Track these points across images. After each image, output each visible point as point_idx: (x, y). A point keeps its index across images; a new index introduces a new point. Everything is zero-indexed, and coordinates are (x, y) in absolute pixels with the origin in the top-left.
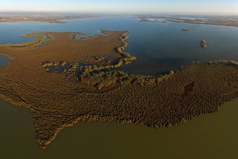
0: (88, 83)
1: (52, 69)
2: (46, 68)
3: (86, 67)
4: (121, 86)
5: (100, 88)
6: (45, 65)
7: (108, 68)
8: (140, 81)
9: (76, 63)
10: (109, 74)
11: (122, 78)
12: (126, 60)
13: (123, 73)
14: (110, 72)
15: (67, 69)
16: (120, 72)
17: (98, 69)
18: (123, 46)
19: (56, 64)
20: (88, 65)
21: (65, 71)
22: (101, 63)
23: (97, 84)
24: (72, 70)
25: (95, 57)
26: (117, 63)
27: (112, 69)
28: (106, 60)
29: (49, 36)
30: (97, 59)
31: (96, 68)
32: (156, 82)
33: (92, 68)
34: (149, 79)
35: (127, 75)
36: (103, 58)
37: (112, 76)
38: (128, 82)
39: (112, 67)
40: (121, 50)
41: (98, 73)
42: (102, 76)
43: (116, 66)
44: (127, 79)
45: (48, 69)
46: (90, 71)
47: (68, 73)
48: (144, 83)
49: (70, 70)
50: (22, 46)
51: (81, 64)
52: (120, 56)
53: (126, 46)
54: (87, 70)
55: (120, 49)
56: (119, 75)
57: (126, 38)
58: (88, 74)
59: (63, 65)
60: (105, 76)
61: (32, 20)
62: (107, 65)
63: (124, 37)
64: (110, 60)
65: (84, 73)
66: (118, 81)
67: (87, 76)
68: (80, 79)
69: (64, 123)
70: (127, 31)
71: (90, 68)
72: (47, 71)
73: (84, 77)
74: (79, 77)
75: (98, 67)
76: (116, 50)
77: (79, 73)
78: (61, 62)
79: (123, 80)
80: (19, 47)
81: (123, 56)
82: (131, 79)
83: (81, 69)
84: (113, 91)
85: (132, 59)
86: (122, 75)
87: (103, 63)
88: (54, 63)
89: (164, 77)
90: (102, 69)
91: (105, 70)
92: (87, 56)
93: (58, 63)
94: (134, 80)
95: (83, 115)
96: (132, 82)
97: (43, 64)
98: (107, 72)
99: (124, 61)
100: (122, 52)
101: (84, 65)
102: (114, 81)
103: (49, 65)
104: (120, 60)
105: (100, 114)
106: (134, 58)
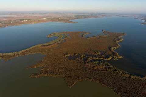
0: (89, 65)
1: (70, 58)
2: (67, 57)
3: (89, 57)
4: (107, 70)
5: (95, 69)
6: (66, 56)
7: (101, 60)
8: (119, 72)
9: (83, 54)
10: (101, 63)
11: (108, 67)
12: (115, 57)
13: (110, 64)
14: (102, 62)
15: (79, 57)
16: (108, 64)
17: (96, 59)
18: (116, 46)
19: (72, 55)
20: (90, 56)
21: (77, 58)
22: (98, 55)
23: (94, 67)
24: (81, 58)
25: (95, 52)
26: (108, 58)
27: (104, 61)
28: (102, 55)
29: (66, 35)
30: (96, 53)
31: (94, 58)
32: (130, 77)
33: (92, 58)
34: (126, 73)
35: (112, 67)
36: (100, 53)
37: (103, 64)
38: (111, 70)
39: (104, 59)
40: (114, 50)
41: (95, 61)
42: (97, 63)
43: (107, 59)
44: (111, 68)
45: (68, 58)
46: (91, 59)
47: (79, 59)
48: (121, 74)
49: (80, 58)
50: (49, 45)
51: (86, 55)
52: (111, 54)
53: (118, 47)
54: (89, 59)
55: (112, 49)
56: (107, 65)
57: (121, 40)
58: (90, 61)
59: (76, 55)
60: (99, 64)
61: (51, 21)
62: (101, 58)
63: (119, 39)
64: (104, 55)
65: (87, 60)
66: (105, 68)
67: (89, 62)
68: (85, 63)
69: (77, 80)
70: (124, 34)
71: (91, 58)
72: (68, 59)
73: (88, 62)
74: (84, 62)
75: (96, 58)
76: (110, 48)
77: (85, 60)
78: (75, 54)
79: (109, 68)
80: (47, 45)
81: (114, 54)
82: (113, 69)
83: (86, 58)
84: (101, 72)
85: (119, 58)
86: (109, 66)
87: (99, 56)
88: (71, 54)
89: (137, 77)
90: (98, 60)
91: (99, 60)
92: (90, 51)
93: (73, 54)
94: (115, 70)
95: (86, 78)
96: (114, 71)
97: (65, 55)
98: (100, 62)
99: (113, 58)
100: (113, 51)
101: (88, 56)
102: (103, 67)
103: (68, 55)
104: (111, 56)
105: (93, 79)
106: (121, 57)
